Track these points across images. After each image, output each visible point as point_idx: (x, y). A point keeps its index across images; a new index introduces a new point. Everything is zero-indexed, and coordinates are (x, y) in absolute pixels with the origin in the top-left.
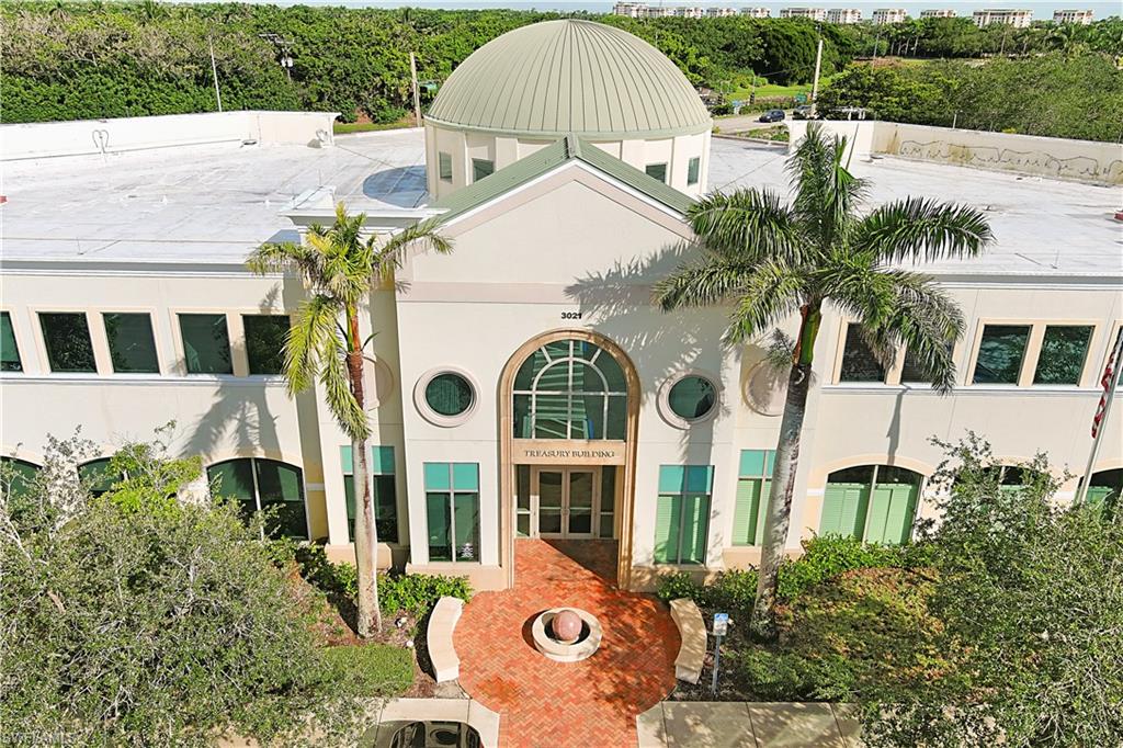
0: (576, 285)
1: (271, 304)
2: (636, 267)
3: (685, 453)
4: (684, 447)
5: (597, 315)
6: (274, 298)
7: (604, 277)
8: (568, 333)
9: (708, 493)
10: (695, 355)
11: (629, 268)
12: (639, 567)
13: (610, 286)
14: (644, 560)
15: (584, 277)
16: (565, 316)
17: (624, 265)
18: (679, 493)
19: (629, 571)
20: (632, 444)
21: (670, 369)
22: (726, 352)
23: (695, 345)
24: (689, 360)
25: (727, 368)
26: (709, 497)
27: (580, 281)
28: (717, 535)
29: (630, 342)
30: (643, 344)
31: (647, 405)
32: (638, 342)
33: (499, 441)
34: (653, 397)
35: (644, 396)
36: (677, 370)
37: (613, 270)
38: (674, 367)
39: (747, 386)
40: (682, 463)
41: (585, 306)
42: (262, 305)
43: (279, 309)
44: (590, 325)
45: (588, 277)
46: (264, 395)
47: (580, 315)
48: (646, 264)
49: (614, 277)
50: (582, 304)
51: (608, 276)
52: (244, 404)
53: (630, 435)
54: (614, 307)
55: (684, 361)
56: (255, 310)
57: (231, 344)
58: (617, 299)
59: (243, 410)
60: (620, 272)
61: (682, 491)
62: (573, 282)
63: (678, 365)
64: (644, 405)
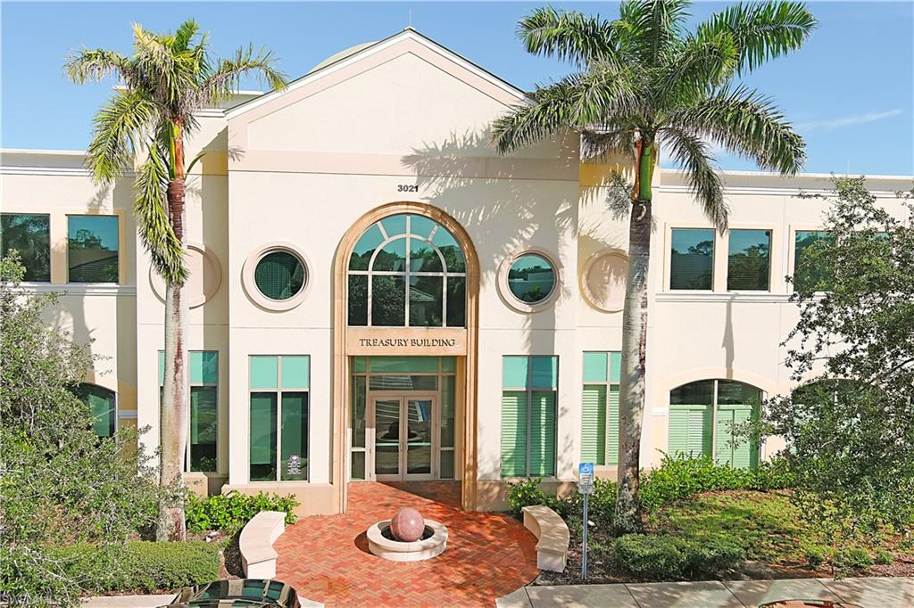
0: (412, 155)
1: (100, 203)
2: (471, 138)
3: (528, 340)
4: (528, 332)
5: (434, 187)
6: (105, 197)
7: (440, 148)
8: (405, 206)
9: (555, 389)
10: (532, 231)
11: (465, 139)
12: (486, 479)
13: (446, 157)
14: (492, 470)
15: (421, 147)
16: (401, 188)
17: (459, 137)
18: (524, 389)
19: (475, 484)
20: (473, 329)
21: (508, 245)
22: (562, 228)
23: (532, 220)
24: (527, 236)
25: (564, 245)
26: (556, 394)
27: (417, 151)
28: (567, 438)
29: (467, 216)
30: (480, 218)
31: (487, 285)
32: (476, 216)
33: (332, 328)
34: (492, 276)
35: (484, 275)
36: (516, 247)
37: (449, 141)
38: (512, 243)
39: (584, 278)
40: (525, 352)
41: (422, 177)
42: (91, 205)
43: (108, 208)
44: (427, 198)
45: (425, 147)
46: (82, 304)
47: (417, 187)
48: (480, 136)
49: (449, 148)
50: (419, 175)
51: (444, 146)
52: (59, 314)
53: (470, 319)
54: (450, 179)
55: (521, 237)
56: (82, 209)
57: (52, 246)
58: (454, 169)
59: (57, 321)
60: (456, 142)
61: (527, 387)
62: (410, 153)
63: (515, 241)
64: (484, 285)
